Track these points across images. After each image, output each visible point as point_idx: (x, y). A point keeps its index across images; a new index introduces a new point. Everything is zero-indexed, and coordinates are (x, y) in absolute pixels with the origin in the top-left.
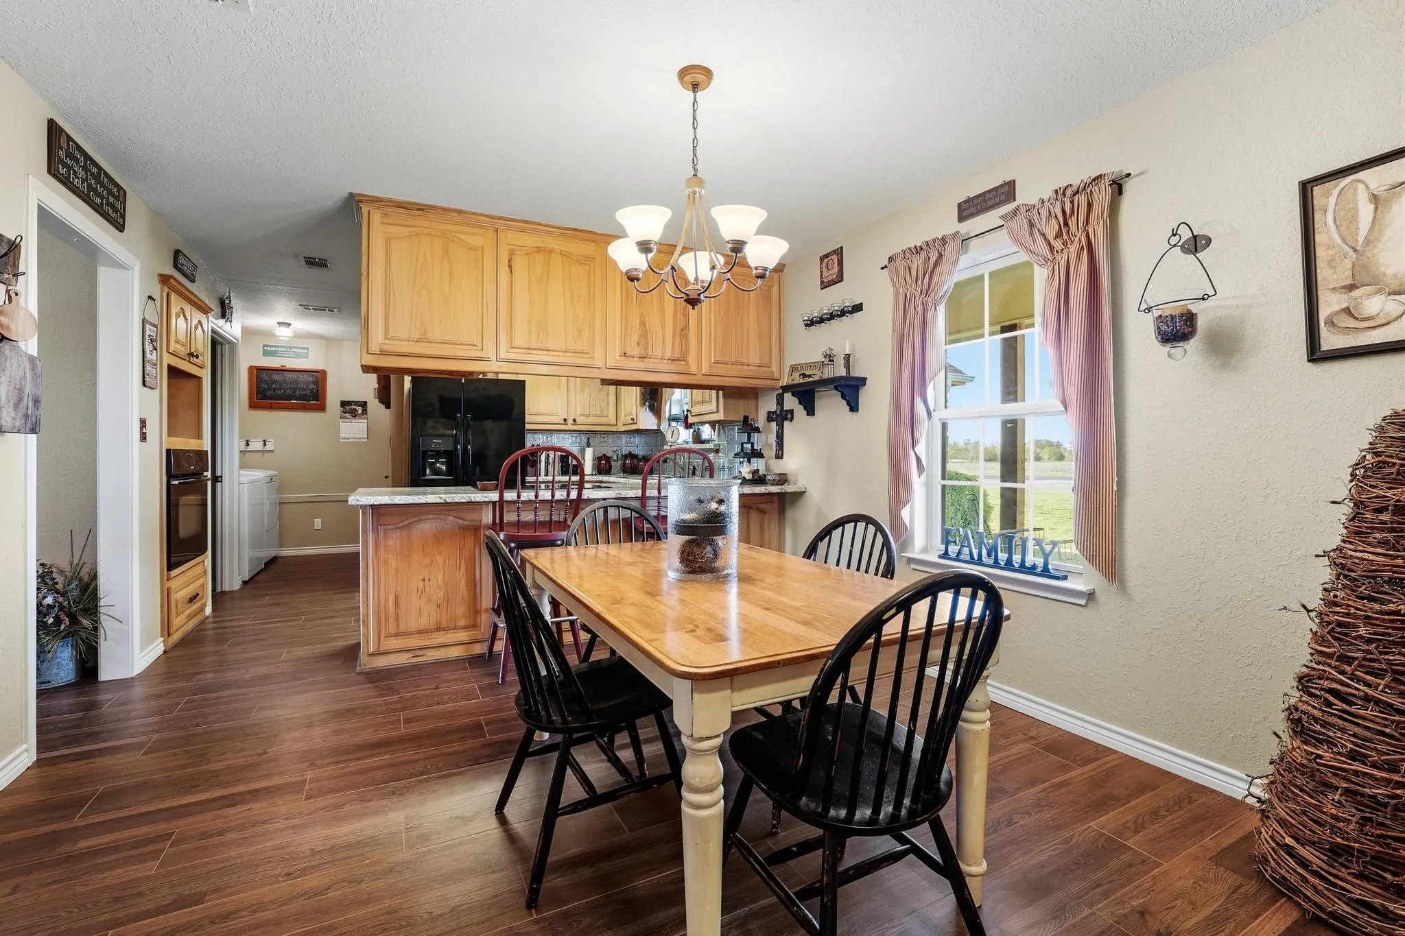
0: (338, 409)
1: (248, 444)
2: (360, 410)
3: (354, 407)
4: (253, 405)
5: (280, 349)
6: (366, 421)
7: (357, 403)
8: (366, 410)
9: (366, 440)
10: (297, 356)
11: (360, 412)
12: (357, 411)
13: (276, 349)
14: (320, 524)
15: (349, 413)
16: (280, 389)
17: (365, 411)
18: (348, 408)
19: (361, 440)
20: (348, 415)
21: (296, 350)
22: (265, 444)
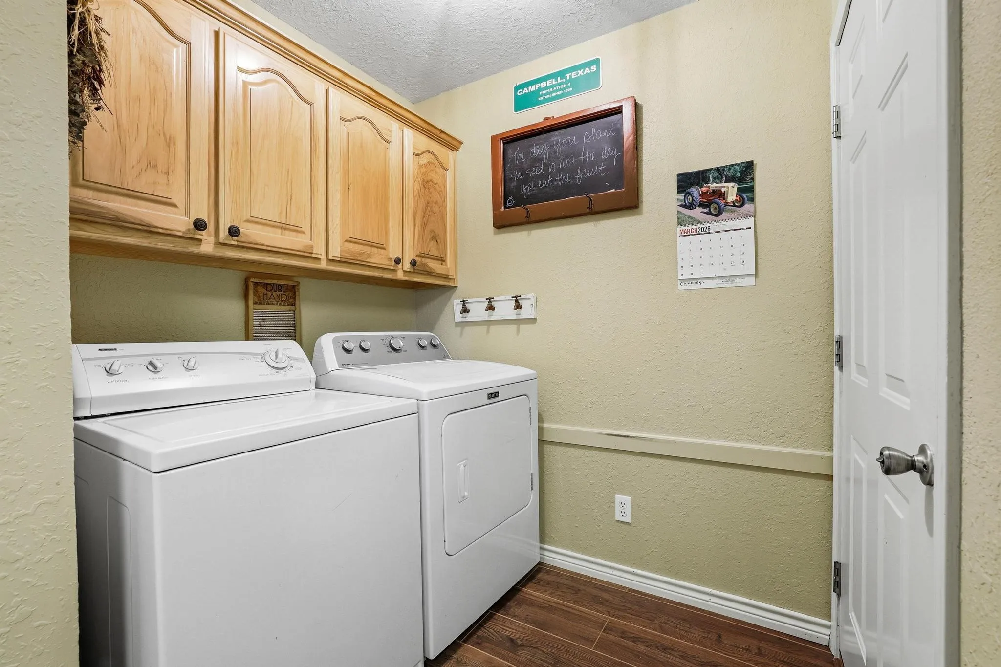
0: (673, 197)
1: (491, 308)
2: (731, 190)
3: (713, 186)
4: (501, 224)
5: (543, 85)
6: (750, 222)
7: (721, 173)
8: (751, 189)
9: (751, 281)
10: (577, 87)
11: (732, 197)
12: (721, 195)
13: (538, 86)
14: (628, 509)
15: (701, 205)
16: (544, 177)
17: (747, 193)
18: (695, 192)
19: (739, 282)
20: (697, 213)
21: (574, 75)
22: (518, 307)
